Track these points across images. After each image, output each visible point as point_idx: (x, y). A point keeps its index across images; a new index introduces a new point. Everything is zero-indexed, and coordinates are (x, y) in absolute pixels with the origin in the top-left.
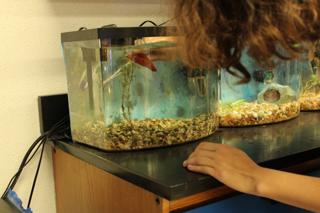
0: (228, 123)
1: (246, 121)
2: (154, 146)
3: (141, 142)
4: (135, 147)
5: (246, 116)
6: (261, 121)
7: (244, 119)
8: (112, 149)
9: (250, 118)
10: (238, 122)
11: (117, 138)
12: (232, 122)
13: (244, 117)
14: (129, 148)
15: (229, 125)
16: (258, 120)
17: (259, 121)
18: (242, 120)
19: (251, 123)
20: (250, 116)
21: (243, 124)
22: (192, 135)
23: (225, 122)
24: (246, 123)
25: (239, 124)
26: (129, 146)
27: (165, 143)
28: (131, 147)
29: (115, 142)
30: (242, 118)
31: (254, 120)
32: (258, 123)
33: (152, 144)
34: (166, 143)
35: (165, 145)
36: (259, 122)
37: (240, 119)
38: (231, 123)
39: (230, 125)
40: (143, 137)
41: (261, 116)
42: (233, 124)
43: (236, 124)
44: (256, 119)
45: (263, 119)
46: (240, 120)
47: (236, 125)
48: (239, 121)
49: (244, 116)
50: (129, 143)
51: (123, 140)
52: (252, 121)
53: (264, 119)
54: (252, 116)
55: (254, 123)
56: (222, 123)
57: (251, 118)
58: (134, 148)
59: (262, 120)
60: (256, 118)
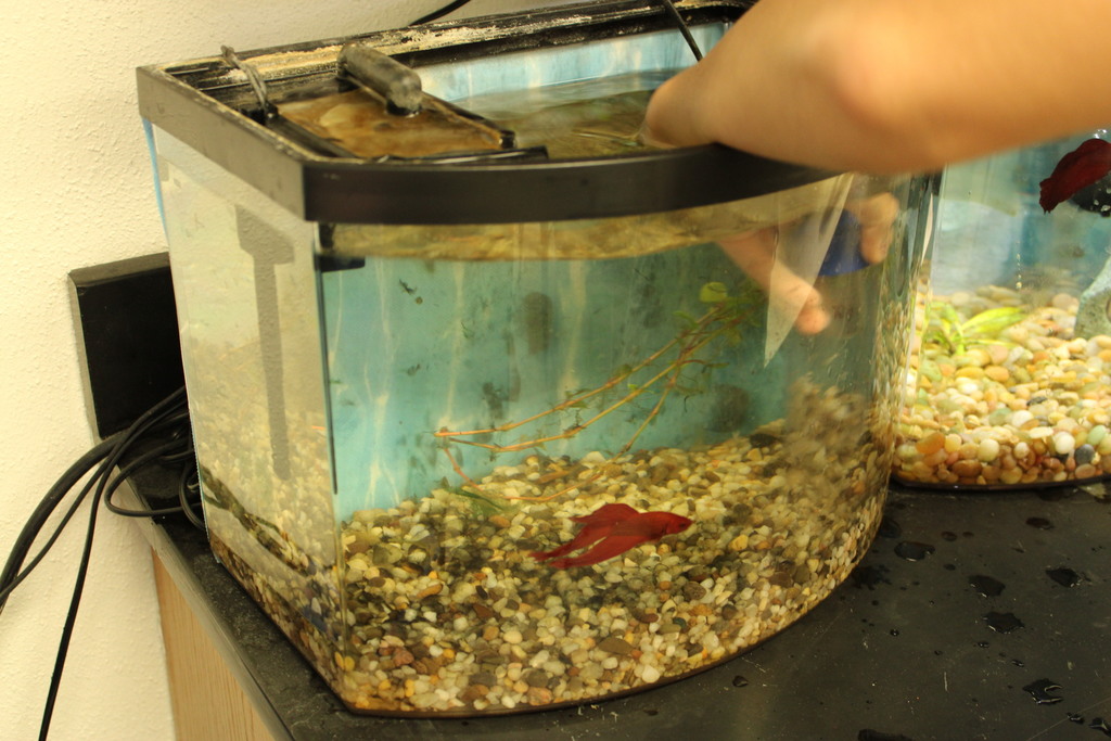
0: (930, 471)
1: (1018, 465)
2: (578, 694)
3: (515, 671)
4: (484, 699)
5: (1022, 448)
6: (1087, 466)
7: (1009, 459)
8: (375, 705)
9: (1038, 456)
10: (979, 471)
11: (401, 643)
12: (950, 468)
13: (1008, 450)
14: (459, 704)
15: (935, 480)
16: (1071, 461)
17: (1077, 465)
18: (998, 464)
19: (1040, 475)
20: (1040, 447)
21: (999, 480)
22: (764, 619)
23: (919, 464)
24: (1014, 477)
25: (981, 481)
26: (455, 691)
27: (630, 676)
28: (467, 697)
29: (388, 670)
30: (1001, 457)
31: (1052, 462)
32: (1071, 478)
33: (568, 689)
34: (636, 678)
35: (627, 687)
36: (1078, 470)
37: (992, 458)
38: (945, 473)
39: (941, 480)
40: (528, 645)
41: (1088, 446)
42: (953, 478)
43: (968, 477)
44: (1062, 458)
45: (1097, 458)
46: (989, 463)
47: (969, 481)
48: (984, 465)
49: (1012, 446)
50: (457, 667)
51: (430, 657)
52: (1045, 467)
53: (1103, 456)
54: (1049, 446)
55: (1052, 477)
56: (903, 466)
57: (1042, 455)
58: (479, 705)
59: (1090, 462)
60: (1066, 455)
